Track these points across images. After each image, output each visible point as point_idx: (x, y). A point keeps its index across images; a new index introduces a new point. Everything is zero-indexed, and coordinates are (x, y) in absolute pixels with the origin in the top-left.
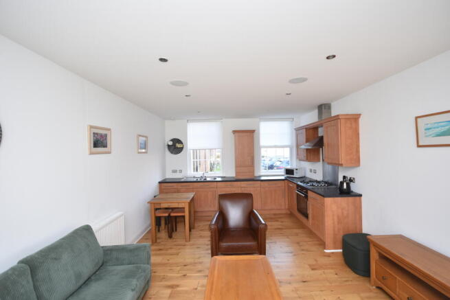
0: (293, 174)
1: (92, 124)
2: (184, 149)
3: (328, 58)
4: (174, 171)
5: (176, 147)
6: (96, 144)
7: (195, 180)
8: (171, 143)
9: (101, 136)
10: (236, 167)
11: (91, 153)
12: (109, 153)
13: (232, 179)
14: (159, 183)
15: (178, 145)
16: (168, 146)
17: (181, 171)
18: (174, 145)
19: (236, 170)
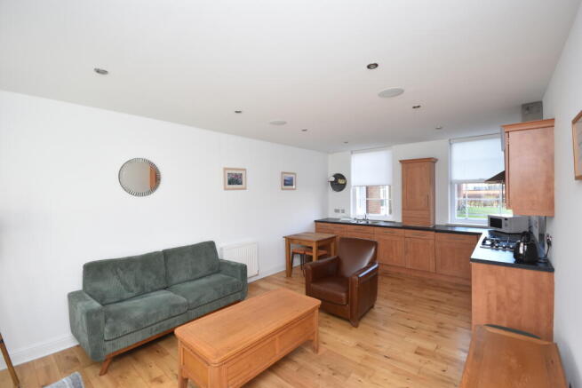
0: (500, 227)
1: (227, 166)
2: (347, 187)
3: (369, 67)
4: (337, 211)
5: (339, 183)
6: (231, 182)
7: (355, 222)
8: (333, 179)
9: (236, 175)
10: (403, 209)
11: (225, 189)
12: (245, 189)
13: (399, 226)
14: (316, 221)
15: (341, 182)
16: (332, 182)
17: (343, 211)
18: (336, 181)
19: (403, 213)
